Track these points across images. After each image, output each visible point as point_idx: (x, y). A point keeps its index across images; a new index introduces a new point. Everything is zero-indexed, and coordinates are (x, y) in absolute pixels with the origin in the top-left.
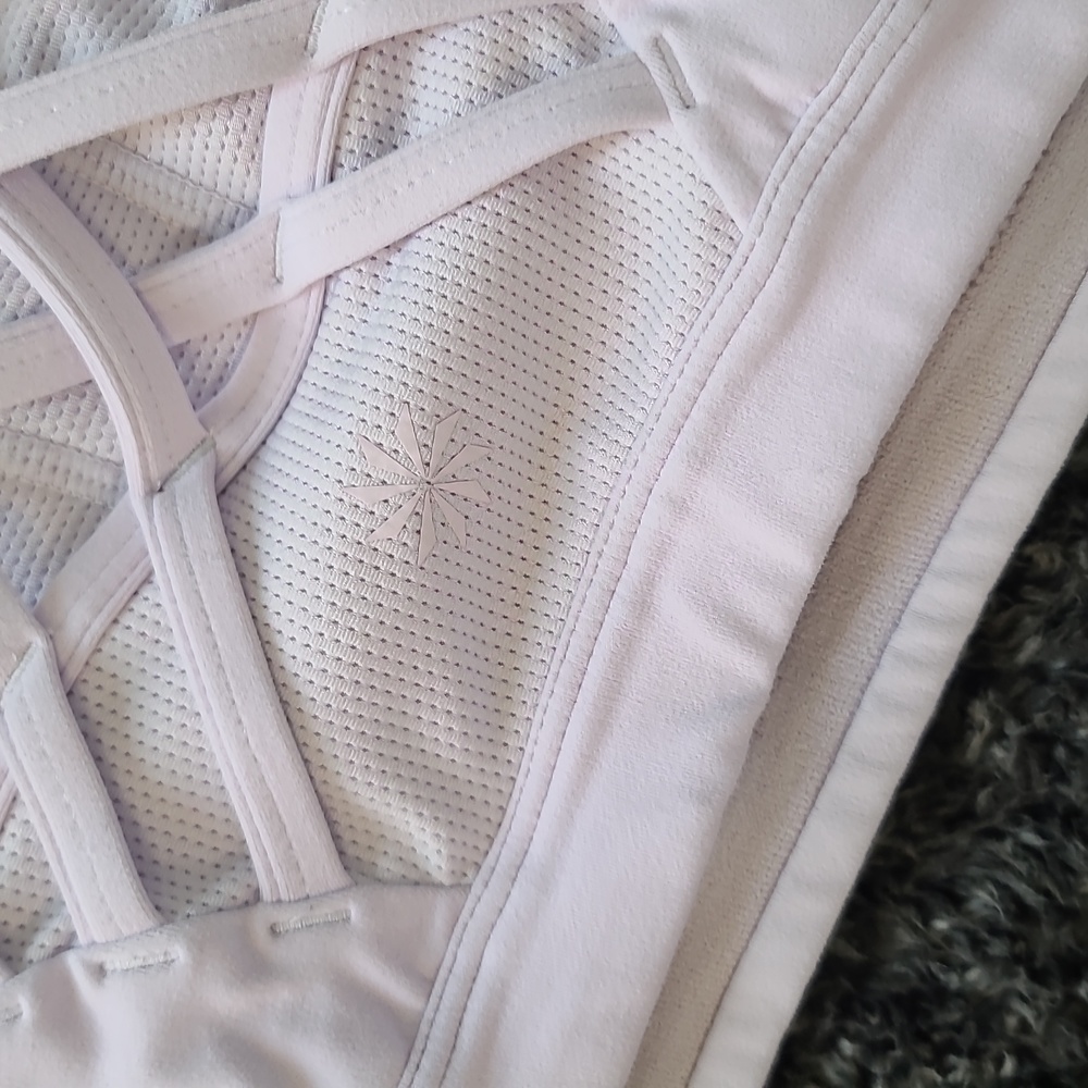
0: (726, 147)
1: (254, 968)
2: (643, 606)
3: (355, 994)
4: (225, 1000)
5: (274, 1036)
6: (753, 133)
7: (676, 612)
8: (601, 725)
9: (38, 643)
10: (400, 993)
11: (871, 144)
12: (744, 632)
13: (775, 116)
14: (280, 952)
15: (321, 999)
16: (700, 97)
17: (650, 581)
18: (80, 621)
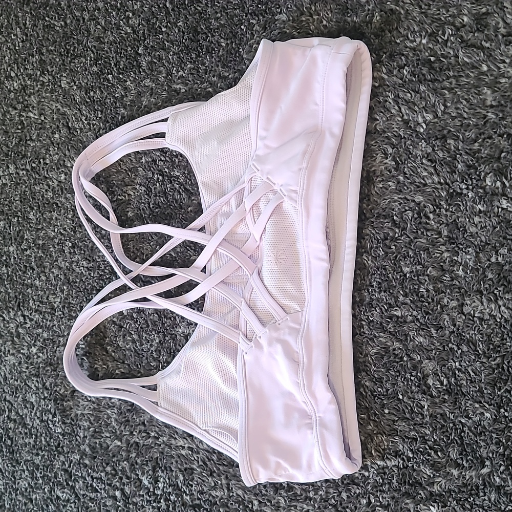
0: (291, 198)
1: (277, 329)
2: (310, 262)
3: (291, 328)
4: (275, 335)
5: (282, 337)
6: (293, 195)
7: (313, 261)
8: (310, 281)
9: (243, 300)
10: (297, 327)
11: (308, 190)
12: (322, 260)
13: (295, 192)
14: (280, 326)
15: (287, 331)
16: (286, 194)
17: (309, 258)
18: (247, 296)
